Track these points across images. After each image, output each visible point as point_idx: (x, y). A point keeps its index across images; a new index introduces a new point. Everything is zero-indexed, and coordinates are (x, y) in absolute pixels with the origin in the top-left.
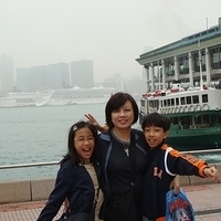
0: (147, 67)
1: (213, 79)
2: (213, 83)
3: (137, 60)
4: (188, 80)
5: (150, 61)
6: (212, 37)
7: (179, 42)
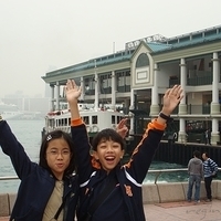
0: (52, 86)
1: (117, 102)
2: (117, 106)
3: (43, 78)
4: (93, 101)
5: (57, 79)
6: (120, 61)
7: (86, 63)
